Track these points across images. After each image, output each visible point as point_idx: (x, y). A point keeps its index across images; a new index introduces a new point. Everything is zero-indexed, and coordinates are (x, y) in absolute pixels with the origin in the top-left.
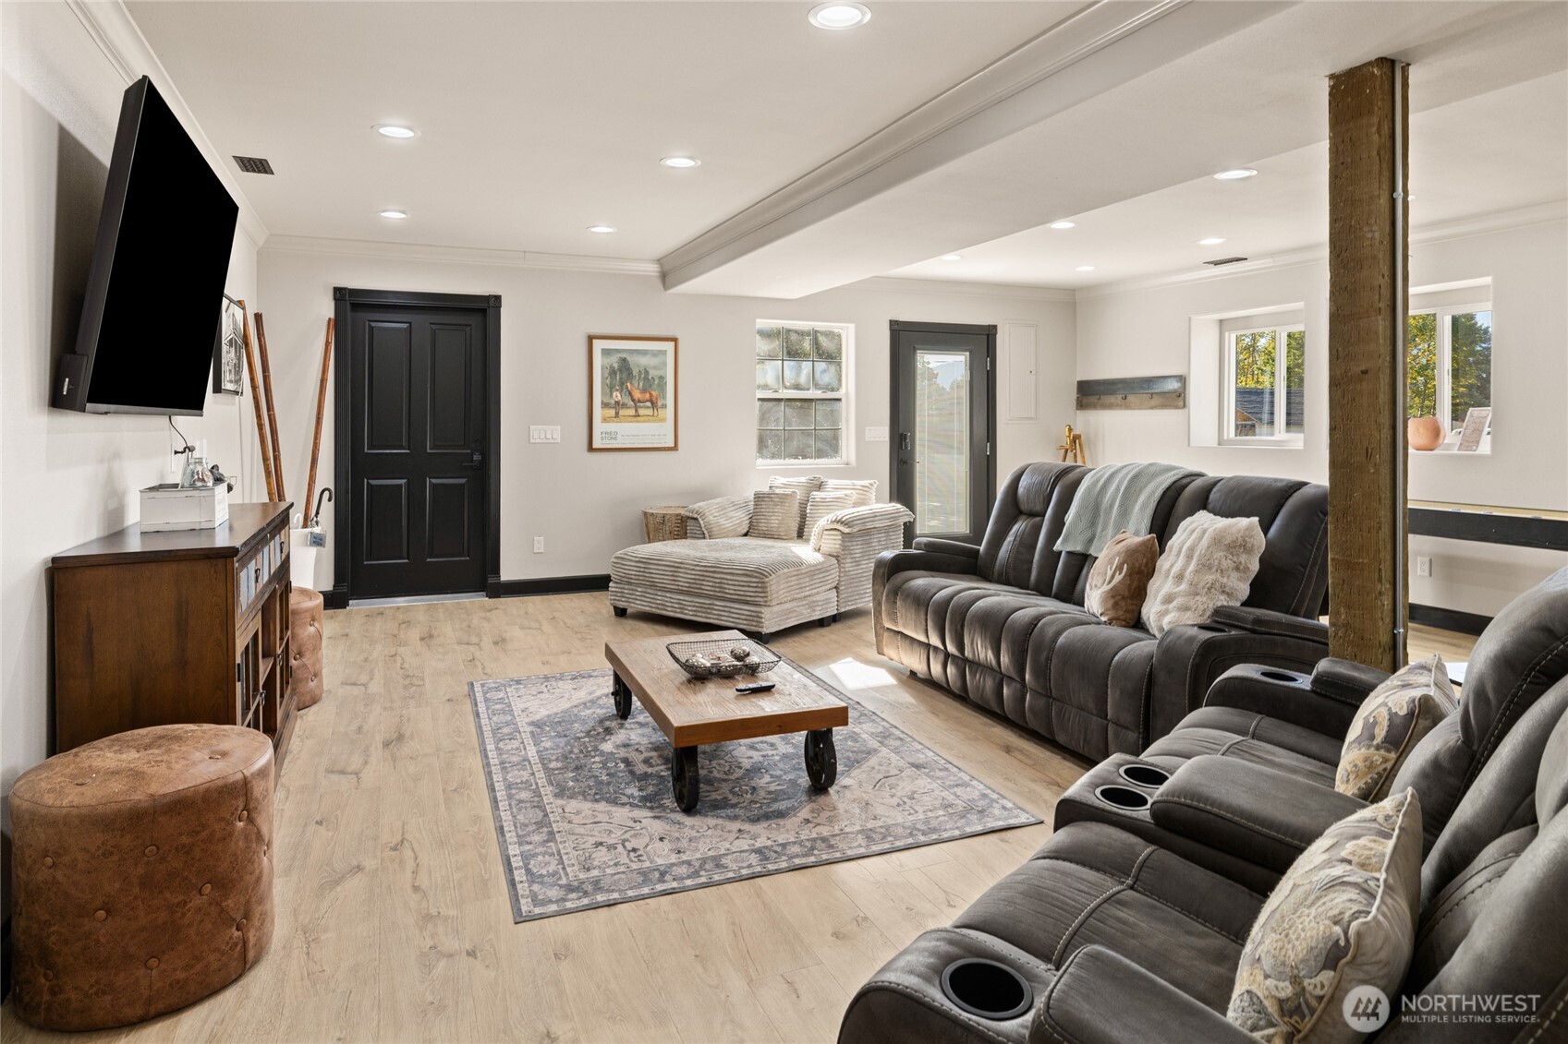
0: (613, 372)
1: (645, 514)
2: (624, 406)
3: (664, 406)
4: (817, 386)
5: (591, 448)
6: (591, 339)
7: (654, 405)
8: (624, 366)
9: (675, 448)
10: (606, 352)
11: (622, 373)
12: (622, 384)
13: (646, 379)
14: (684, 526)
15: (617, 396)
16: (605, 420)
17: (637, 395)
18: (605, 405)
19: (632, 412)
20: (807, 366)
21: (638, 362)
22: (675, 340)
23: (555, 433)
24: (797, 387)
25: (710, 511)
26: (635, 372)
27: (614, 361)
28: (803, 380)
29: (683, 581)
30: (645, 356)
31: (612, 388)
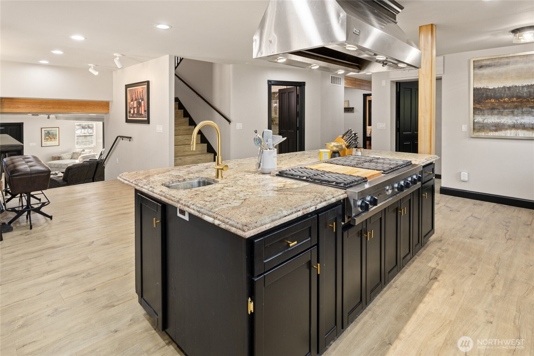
0: (46, 134)
1: (52, 157)
2: (48, 139)
3: (57, 139)
4: (89, 133)
5: (42, 146)
6: (42, 128)
7: (54, 138)
8: (48, 132)
9: (59, 145)
10: (45, 130)
11: (48, 134)
12: (48, 135)
13: (53, 134)
14: (59, 158)
15: (47, 137)
16: (44, 141)
17: (51, 137)
18: (45, 139)
19: (50, 140)
20: (86, 130)
21: (51, 132)
22: (59, 128)
23: (35, 144)
24: (84, 134)
25: (63, 155)
26: (51, 133)
27: (46, 132)
28: (86, 132)
29: (56, 166)
30: (53, 131)
31: (46, 136)
